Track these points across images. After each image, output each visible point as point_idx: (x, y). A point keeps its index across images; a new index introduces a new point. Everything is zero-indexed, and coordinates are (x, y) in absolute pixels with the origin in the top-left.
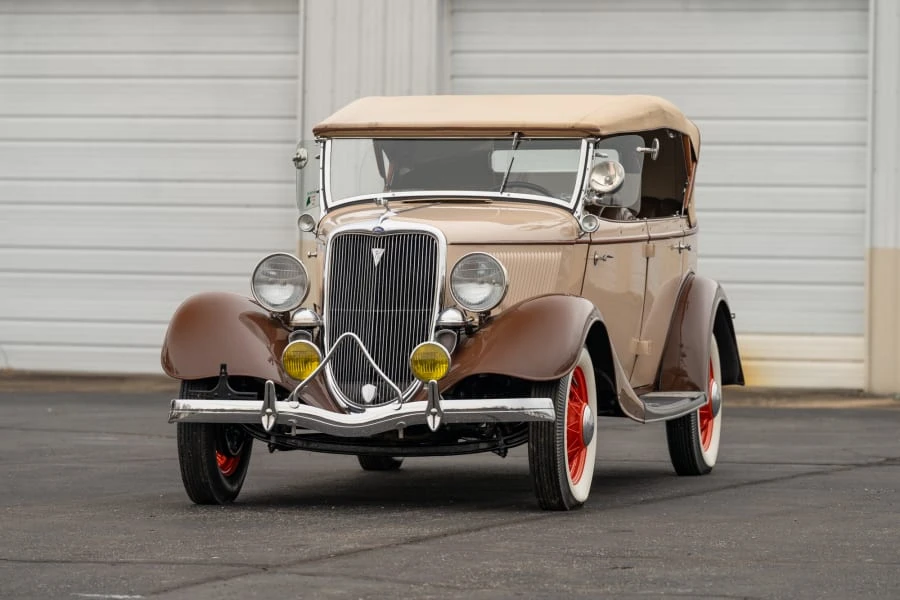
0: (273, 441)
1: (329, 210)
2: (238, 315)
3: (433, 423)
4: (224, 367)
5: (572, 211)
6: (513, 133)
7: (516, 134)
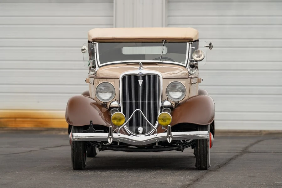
0: (100, 147)
1: (99, 67)
2: (90, 103)
3: (170, 140)
4: (91, 121)
5: (185, 67)
6: (163, 41)
7: (164, 41)
